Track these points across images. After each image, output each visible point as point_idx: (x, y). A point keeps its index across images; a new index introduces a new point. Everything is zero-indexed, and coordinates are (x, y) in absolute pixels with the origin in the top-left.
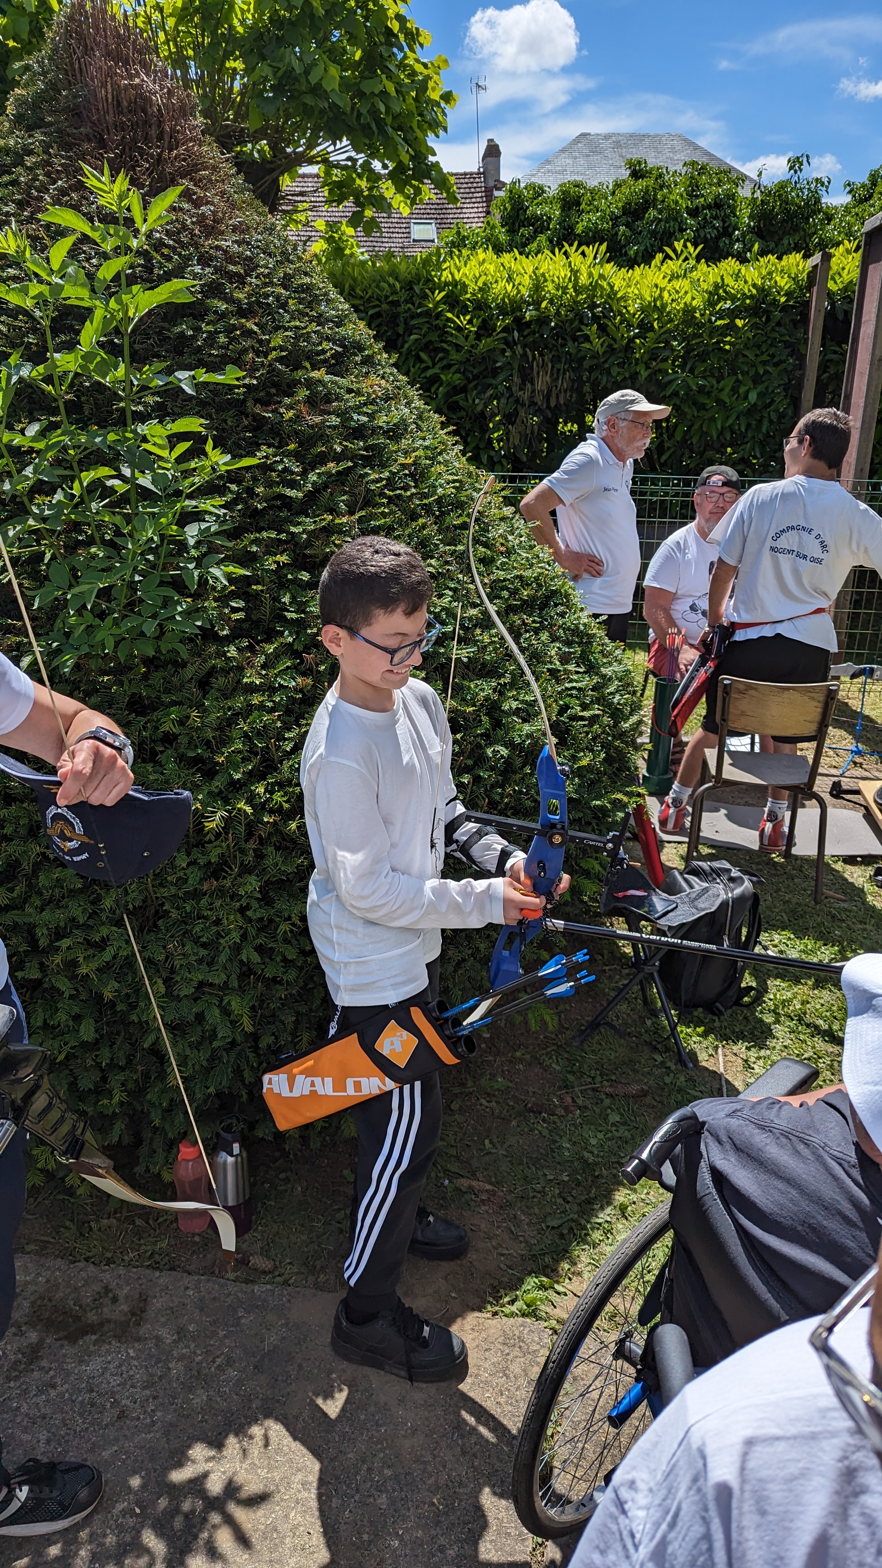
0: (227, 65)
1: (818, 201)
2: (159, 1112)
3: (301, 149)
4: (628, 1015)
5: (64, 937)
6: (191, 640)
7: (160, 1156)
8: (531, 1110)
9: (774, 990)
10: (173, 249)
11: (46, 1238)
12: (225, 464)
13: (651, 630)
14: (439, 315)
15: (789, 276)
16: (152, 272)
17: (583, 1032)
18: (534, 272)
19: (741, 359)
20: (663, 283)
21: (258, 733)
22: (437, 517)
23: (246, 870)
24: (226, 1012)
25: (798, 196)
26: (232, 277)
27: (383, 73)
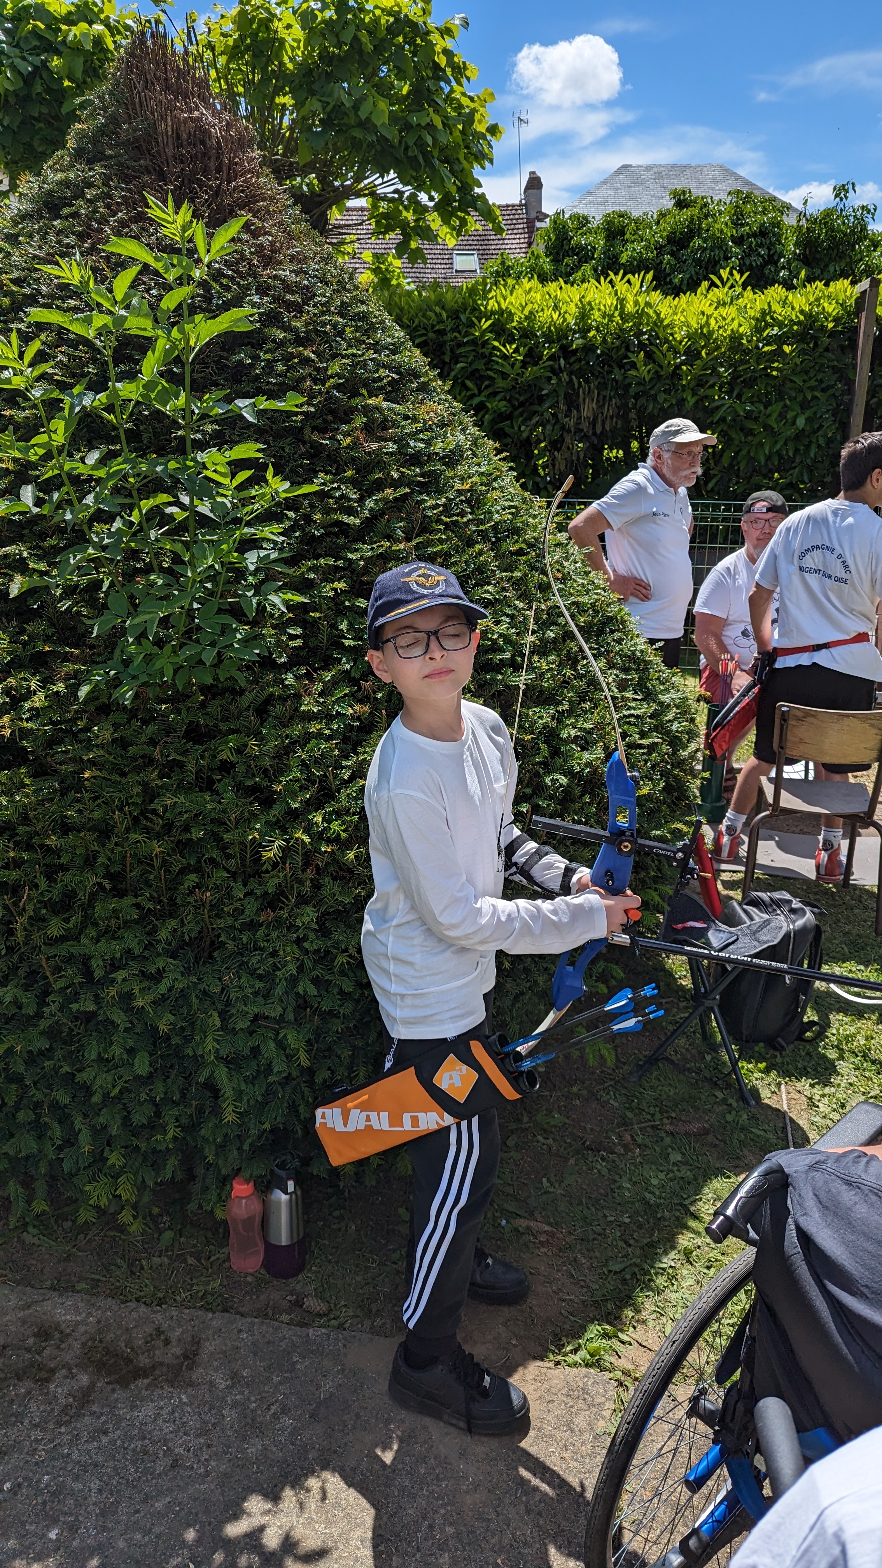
0: (277, 100)
1: (864, 228)
2: (213, 1148)
3: (348, 183)
4: (687, 1050)
5: (120, 968)
6: (248, 668)
7: (213, 1194)
8: (589, 1148)
9: (837, 1025)
10: (232, 278)
11: (97, 1277)
12: (285, 491)
13: (702, 656)
14: (486, 342)
15: (837, 303)
16: (210, 302)
17: (642, 1066)
18: (580, 300)
19: (789, 385)
20: (709, 311)
21: (316, 762)
22: (493, 543)
23: (303, 900)
24: (281, 1045)
25: (844, 223)
26: (289, 305)
27: (430, 106)
